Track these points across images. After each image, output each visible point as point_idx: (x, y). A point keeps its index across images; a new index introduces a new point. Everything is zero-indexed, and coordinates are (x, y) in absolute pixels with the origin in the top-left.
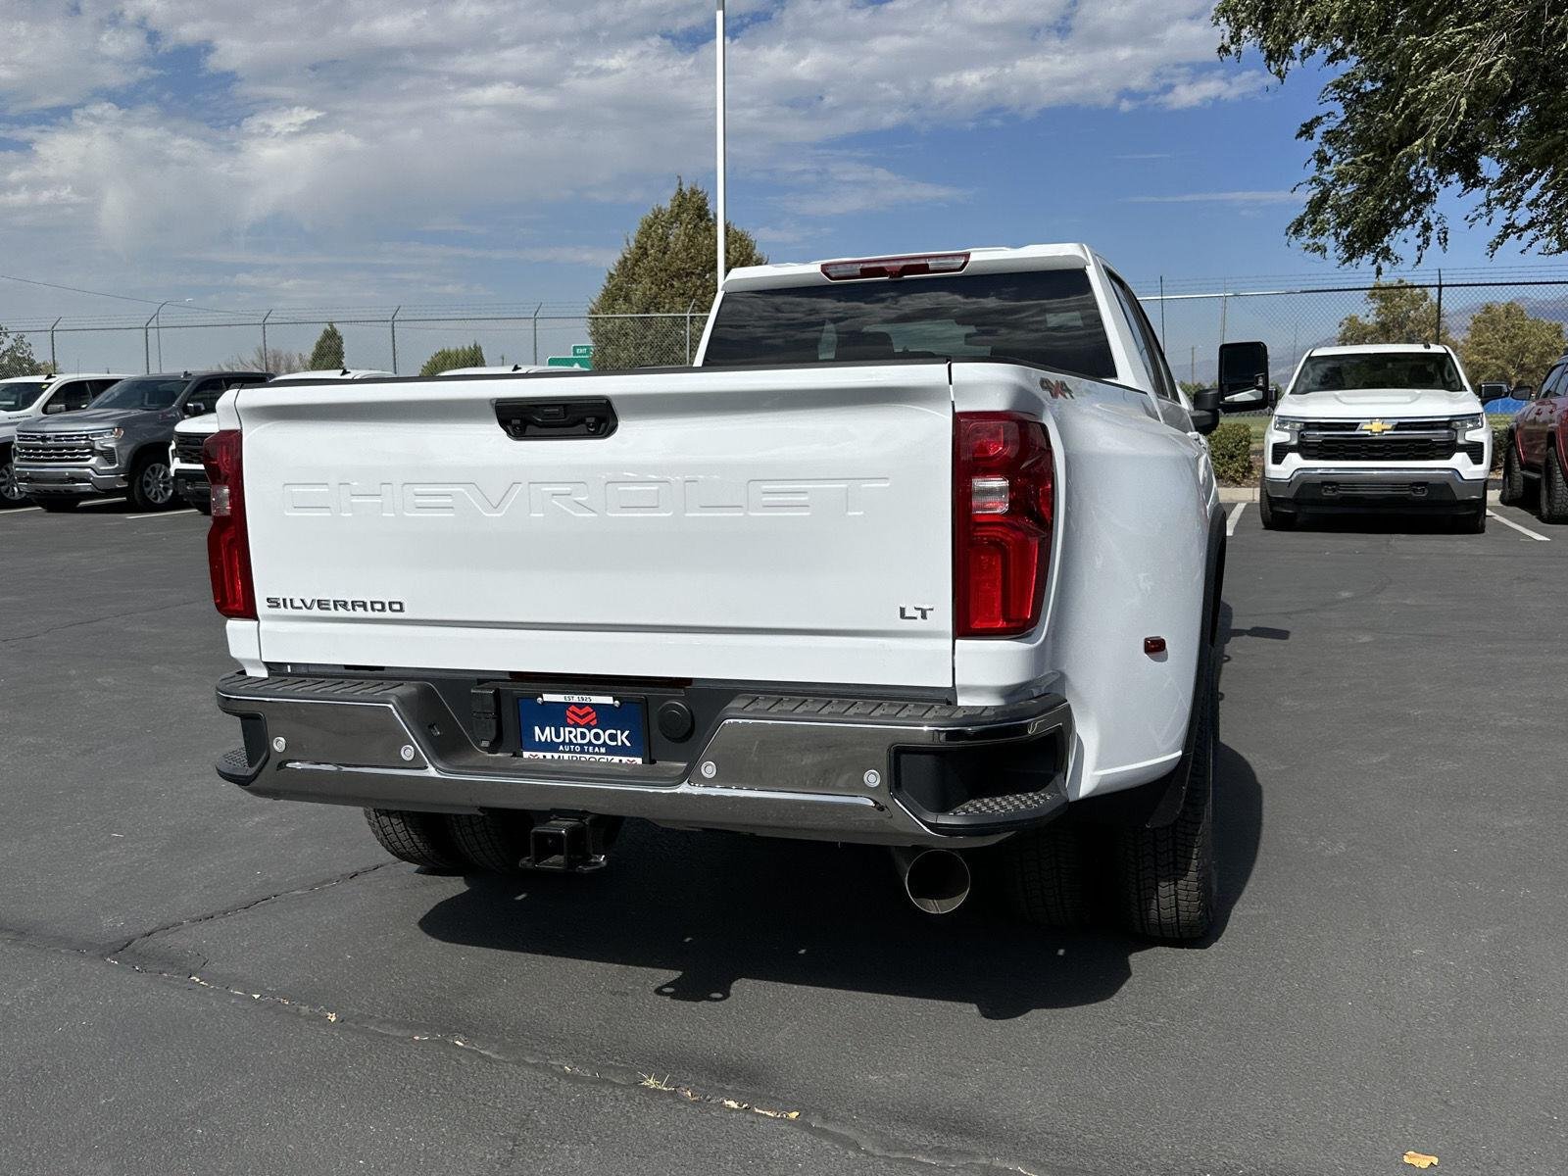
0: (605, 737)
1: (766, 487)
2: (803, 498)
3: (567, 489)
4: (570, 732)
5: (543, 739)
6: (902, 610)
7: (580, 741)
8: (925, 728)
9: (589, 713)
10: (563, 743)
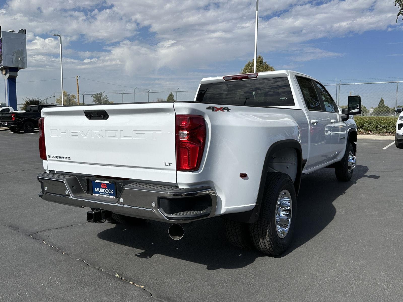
6: (165, 163)
8: (169, 193)
9: (105, 185)
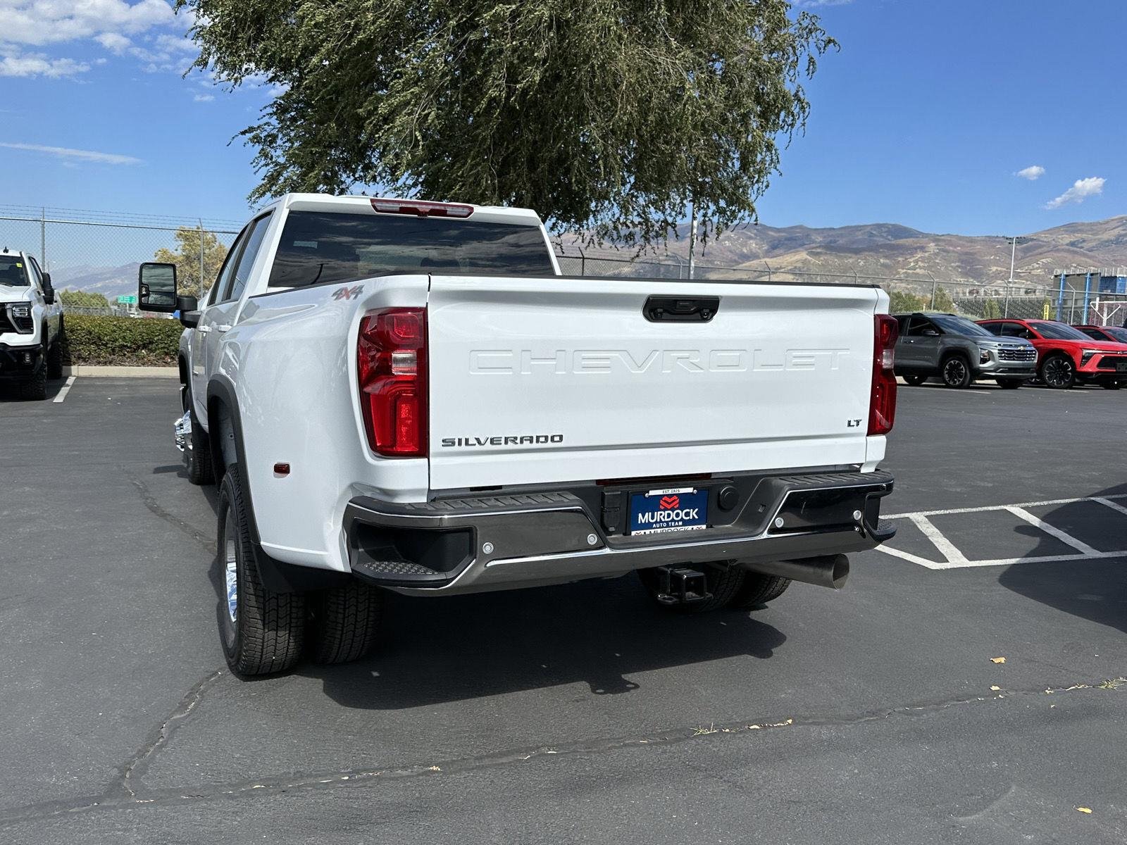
0: (682, 514)
1: (795, 353)
2: (812, 360)
3: (686, 354)
4: (661, 514)
5: (643, 522)
6: (849, 422)
7: (666, 520)
9: (675, 500)
10: (656, 522)
